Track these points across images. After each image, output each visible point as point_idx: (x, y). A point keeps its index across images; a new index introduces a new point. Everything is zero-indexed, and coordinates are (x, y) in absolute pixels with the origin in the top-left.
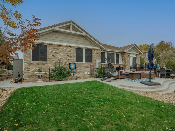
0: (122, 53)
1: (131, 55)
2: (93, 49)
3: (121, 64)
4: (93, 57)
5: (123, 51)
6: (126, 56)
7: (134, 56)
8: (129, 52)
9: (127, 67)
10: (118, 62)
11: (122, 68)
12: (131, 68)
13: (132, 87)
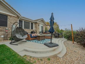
0: (35, 23)
1: (40, 25)
2: (9, 15)
3: (34, 30)
4: (8, 22)
5: (36, 22)
6: (37, 25)
7: (42, 25)
8: (39, 23)
9: (37, 31)
10: (32, 28)
11: (35, 32)
12: (40, 32)
13: (36, 52)
